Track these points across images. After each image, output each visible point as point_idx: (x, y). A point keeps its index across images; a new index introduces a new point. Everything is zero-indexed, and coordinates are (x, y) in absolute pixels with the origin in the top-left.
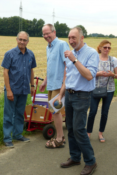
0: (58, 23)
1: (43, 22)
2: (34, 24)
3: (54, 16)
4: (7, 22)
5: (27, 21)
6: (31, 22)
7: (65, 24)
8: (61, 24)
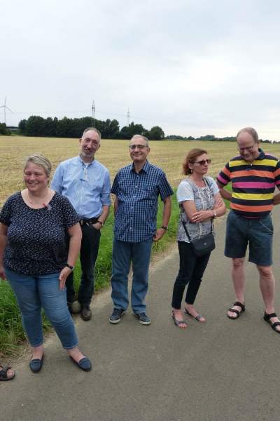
0: (133, 123)
1: (117, 123)
2: (108, 125)
3: (128, 116)
4: (78, 123)
5: (100, 122)
6: (104, 123)
7: (141, 125)
8: (137, 125)
